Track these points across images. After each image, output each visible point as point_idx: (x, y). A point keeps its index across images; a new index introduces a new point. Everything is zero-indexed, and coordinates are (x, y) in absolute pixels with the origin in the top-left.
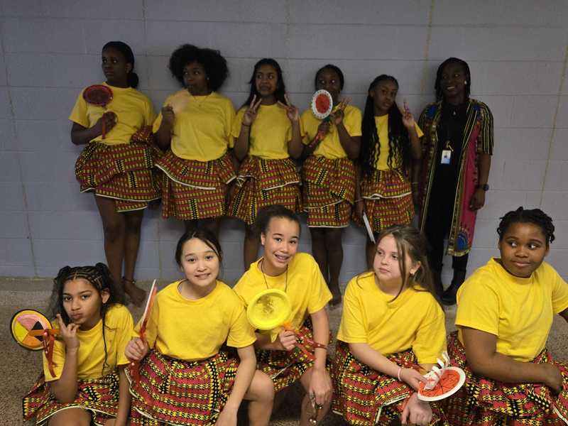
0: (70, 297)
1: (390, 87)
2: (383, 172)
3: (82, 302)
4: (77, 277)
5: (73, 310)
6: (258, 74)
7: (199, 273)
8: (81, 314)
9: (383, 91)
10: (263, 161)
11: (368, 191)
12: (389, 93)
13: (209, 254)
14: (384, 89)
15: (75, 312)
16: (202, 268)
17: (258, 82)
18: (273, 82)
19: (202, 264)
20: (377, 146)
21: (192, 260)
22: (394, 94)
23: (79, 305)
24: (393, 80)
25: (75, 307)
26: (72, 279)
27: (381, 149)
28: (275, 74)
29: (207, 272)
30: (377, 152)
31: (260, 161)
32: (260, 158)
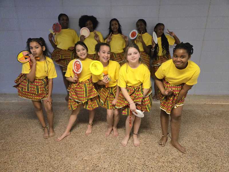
0: (32, 48)
1: (162, 27)
2: (160, 56)
3: (36, 50)
4: (33, 41)
5: (33, 52)
6: (111, 25)
7: (81, 54)
8: (36, 53)
9: (160, 29)
10: (115, 54)
11: (156, 63)
12: (162, 29)
13: (83, 49)
14: (160, 28)
15: (35, 52)
16: (82, 53)
17: (112, 27)
18: (117, 26)
19: (82, 52)
20: (158, 48)
21: (79, 51)
22: (163, 30)
23: (35, 50)
24: (163, 25)
25: (34, 51)
26: (32, 41)
27: (159, 49)
28: (117, 23)
29: (84, 54)
30: (158, 50)
31: (114, 54)
32: (114, 53)
